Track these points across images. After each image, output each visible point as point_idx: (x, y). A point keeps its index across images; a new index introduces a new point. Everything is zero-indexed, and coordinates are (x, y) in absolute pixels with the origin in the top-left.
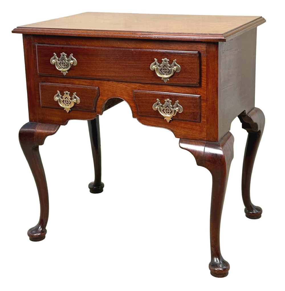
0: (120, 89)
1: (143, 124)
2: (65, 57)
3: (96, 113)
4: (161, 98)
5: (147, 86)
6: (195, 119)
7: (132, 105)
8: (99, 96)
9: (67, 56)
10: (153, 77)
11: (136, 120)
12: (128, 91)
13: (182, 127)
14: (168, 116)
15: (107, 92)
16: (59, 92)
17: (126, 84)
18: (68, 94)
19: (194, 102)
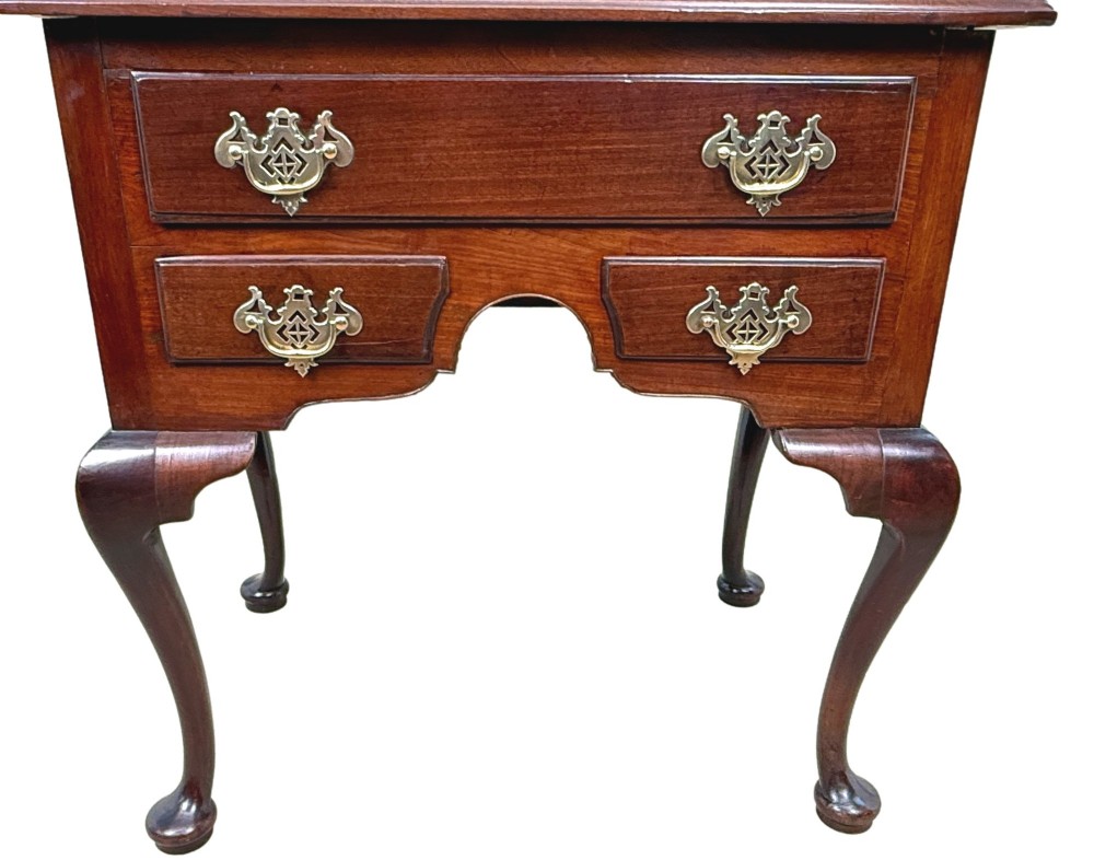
0: (543, 260)
1: (635, 390)
2: (295, 128)
3: (430, 367)
4: (727, 283)
5: (666, 237)
6: (852, 353)
7: (597, 318)
8: (449, 296)
9: (300, 126)
10: (712, 195)
11: (606, 378)
12: (581, 264)
13: (791, 387)
14: (746, 351)
15: (483, 275)
16: (260, 293)
17: (573, 235)
18: (306, 297)
19: (859, 286)
